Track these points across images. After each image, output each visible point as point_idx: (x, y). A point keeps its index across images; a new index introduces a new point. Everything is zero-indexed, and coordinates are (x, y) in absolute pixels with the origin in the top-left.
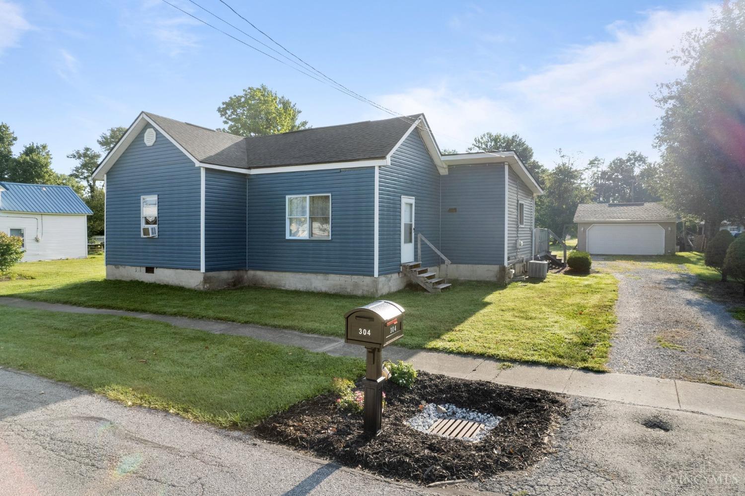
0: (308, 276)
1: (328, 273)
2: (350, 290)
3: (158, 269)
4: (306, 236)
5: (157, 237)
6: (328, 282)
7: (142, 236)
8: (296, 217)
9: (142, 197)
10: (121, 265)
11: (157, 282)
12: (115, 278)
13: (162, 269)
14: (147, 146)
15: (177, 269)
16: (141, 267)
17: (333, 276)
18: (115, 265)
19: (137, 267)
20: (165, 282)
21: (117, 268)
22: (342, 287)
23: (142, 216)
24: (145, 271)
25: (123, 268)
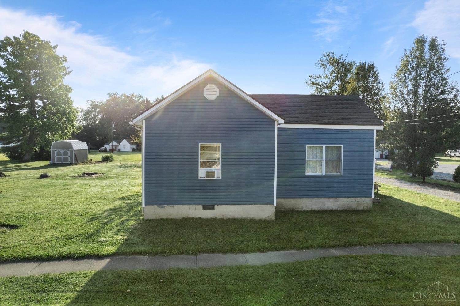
0: (322, 200)
1: (338, 198)
2: (355, 207)
3: (219, 206)
4: (322, 173)
5: (221, 178)
6: (338, 203)
7: (199, 178)
8: (313, 160)
9: (200, 144)
10: (168, 205)
11: (219, 217)
12: (158, 217)
13: (225, 205)
14: (207, 99)
15: (243, 205)
16: (196, 206)
17: (342, 198)
18: (158, 205)
19: (191, 206)
20: (229, 217)
21: (161, 208)
22: (348, 205)
23: (199, 160)
24: (202, 208)
25: (171, 207)
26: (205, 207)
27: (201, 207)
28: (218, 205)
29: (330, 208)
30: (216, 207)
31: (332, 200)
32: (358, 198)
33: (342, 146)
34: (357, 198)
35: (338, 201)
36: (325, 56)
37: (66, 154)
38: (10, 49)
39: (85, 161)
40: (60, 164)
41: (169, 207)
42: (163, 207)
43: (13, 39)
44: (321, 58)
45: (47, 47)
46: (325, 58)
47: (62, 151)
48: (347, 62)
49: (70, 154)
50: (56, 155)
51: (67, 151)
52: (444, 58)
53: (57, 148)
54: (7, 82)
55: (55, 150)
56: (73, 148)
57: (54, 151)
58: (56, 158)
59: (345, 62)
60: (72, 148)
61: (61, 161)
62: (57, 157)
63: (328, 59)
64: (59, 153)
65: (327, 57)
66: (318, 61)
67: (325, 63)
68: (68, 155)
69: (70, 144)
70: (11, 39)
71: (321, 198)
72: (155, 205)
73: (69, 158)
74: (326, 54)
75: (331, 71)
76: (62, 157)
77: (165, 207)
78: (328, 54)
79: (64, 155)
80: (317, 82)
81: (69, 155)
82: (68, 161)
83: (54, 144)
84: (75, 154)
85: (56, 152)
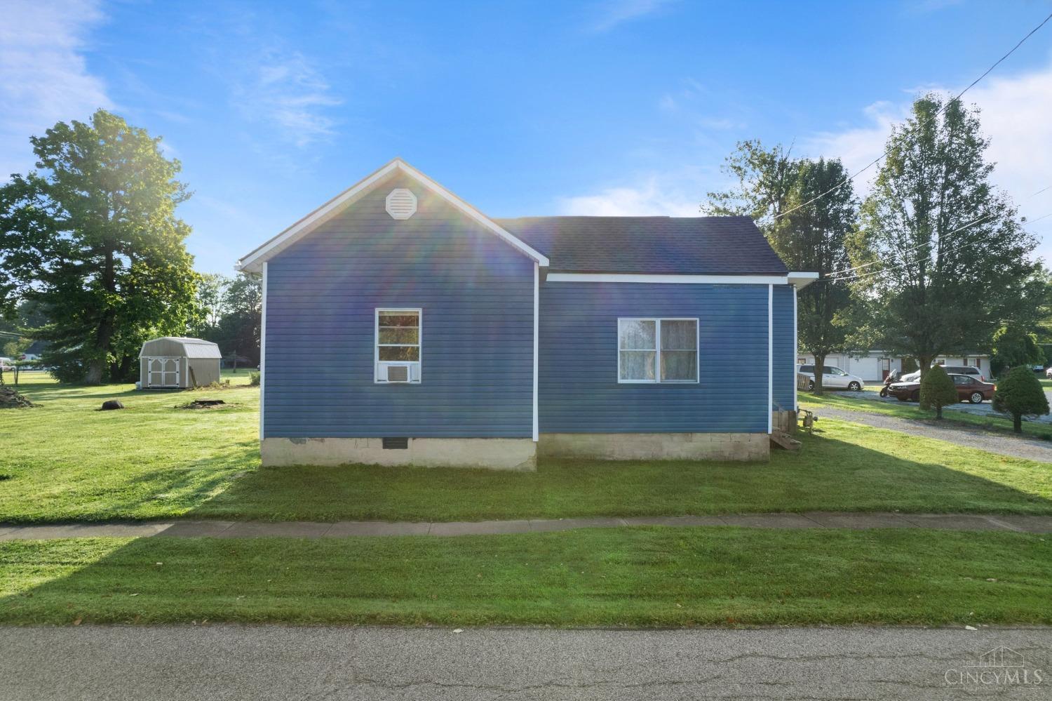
1: (691, 433)
2: (730, 454)
3: (417, 440)
4: (654, 379)
5: (420, 382)
6: (691, 445)
7: (376, 382)
8: (637, 350)
9: (377, 311)
10: (311, 437)
11: (415, 464)
12: (290, 463)
13: (429, 439)
14: (393, 220)
15: (468, 438)
16: (370, 439)
17: (699, 434)
18: (291, 437)
19: (358, 440)
20: (438, 463)
21: (297, 443)
22: (715, 450)
23: (377, 344)
24: (381, 445)
25: (317, 442)
26: (389, 443)
27: (379, 442)
28: (414, 439)
29: (675, 456)
30: (410, 442)
31: (677, 438)
32: (738, 435)
33: (698, 319)
34: (735, 434)
35: (691, 441)
36: (740, 149)
37: (170, 366)
38: (66, 148)
39: (214, 382)
40: (158, 388)
41: (314, 441)
42: (301, 442)
43: (72, 127)
44: (732, 154)
45: (140, 140)
46: (741, 153)
47: (163, 361)
48: (791, 161)
49: (181, 367)
50: (150, 369)
51: (173, 360)
52: (980, 141)
53: (152, 355)
54: (55, 215)
55: (149, 357)
56: (185, 355)
57: (146, 361)
58: (150, 375)
59: (787, 161)
60: (184, 353)
61: (160, 382)
62: (152, 374)
63: (749, 156)
64: (157, 366)
65: (746, 150)
66: (726, 159)
67: (742, 165)
68: (175, 370)
69: (181, 346)
70: (66, 127)
71: (653, 432)
72: (286, 437)
73: (178, 375)
74: (742, 145)
75: (757, 182)
76: (163, 373)
77: (305, 440)
78: (747, 144)
79: (166, 370)
80: (726, 206)
81: (178, 369)
82: (175, 383)
83: (147, 344)
84: (190, 368)
85: (150, 363)
